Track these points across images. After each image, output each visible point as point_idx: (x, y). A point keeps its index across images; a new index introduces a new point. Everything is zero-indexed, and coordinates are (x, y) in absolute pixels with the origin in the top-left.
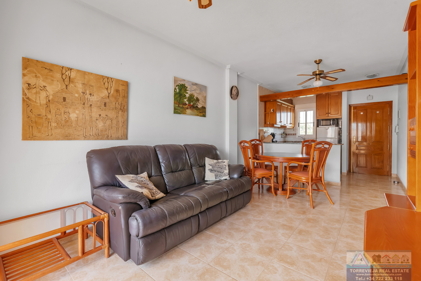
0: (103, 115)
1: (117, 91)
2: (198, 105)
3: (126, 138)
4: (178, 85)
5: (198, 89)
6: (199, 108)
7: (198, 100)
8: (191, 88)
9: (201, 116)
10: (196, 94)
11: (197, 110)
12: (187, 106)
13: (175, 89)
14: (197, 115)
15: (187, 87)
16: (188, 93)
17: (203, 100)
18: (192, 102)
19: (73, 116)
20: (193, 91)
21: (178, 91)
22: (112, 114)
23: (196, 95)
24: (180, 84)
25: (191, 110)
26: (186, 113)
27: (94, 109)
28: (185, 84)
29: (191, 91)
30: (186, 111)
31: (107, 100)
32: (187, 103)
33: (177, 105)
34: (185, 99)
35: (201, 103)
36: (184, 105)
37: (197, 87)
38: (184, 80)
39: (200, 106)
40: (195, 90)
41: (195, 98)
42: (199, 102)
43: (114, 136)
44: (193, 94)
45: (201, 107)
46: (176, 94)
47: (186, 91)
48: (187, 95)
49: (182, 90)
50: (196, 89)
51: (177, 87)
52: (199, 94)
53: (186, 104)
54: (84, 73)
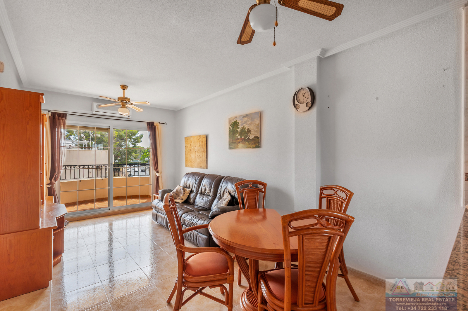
0: (199, 156)
1: (202, 141)
2: (249, 136)
3: (207, 169)
4: (232, 124)
5: (249, 119)
6: (251, 139)
7: (249, 131)
8: (242, 121)
9: (254, 148)
10: (247, 125)
11: (249, 142)
12: (239, 140)
13: (230, 128)
14: (249, 147)
15: (238, 123)
16: (239, 128)
17: (255, 129)
18: (244, 135)
19: (192, 157)
20: (244, 123)
21: (231, 129)
22: (201, 155)
23: (247, 127)
24: (233, 122)
25: (243, 143)
26: (238, 147)
27: (196, 153)
28: (237, 121)
29: (242, 125)
30: (238, 145)
31: (199, 148)
32: (239, 137)
33: (231, 142)
34: (237, 134)
35: (253, 133)
36: (237, 140)
37: (248, 118)
38: (236, 117)
39: (251, 137)
40: (246, 122)
41: (246, 130)
42: (250, 133)
43: (202, 167)
44: (244, 127)
45: (253, 138)
46: (230, 132)
47: (238, 126)
48: (239, 130)
49: (235, 126)
50: (247, 120)
51: (231, 126)
52: (251, 124)
53: (238, 139)
54: (194, 137)
